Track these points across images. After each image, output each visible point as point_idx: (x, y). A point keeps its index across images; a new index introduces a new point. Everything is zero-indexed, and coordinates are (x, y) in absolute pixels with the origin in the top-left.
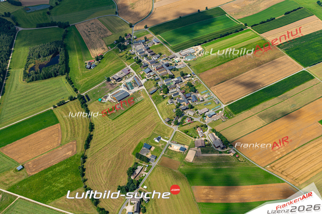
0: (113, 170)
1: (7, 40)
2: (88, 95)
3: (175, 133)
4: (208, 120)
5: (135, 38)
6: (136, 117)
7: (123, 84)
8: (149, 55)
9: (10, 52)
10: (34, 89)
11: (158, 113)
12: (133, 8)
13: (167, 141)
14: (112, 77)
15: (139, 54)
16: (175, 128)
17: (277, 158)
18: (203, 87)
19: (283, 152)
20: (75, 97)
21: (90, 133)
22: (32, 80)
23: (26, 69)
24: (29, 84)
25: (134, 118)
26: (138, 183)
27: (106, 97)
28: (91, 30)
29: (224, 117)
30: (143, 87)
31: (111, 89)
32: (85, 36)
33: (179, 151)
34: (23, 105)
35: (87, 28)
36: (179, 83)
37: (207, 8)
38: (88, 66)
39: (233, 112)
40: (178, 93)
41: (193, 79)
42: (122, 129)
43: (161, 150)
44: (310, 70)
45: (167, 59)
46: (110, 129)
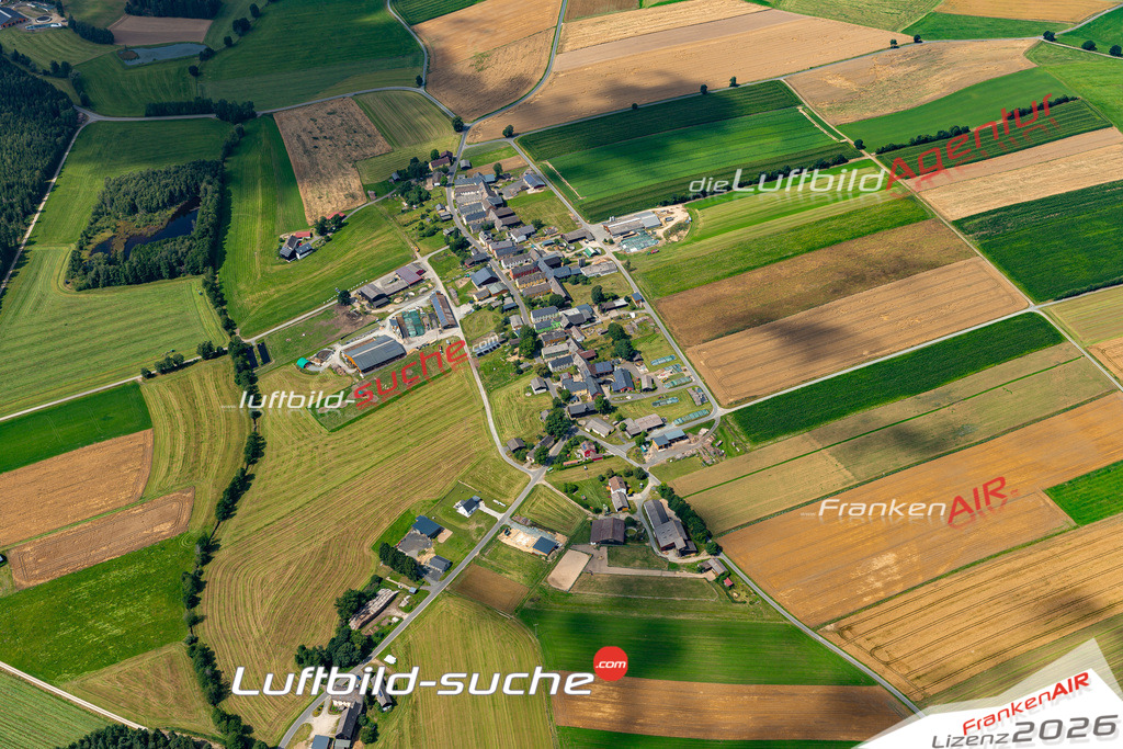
0: (296, 596)
1: (41, 150)
2: (268, 345)
3: (533, 491)
4: (653, 456)
5: (465, 168)
6: (412, 428)
7: (390, 317)
9: (42, 189)
10: (94, 314)
11: (490, 420)
12: (482, 69)
13: (499, 516)
14: (359, 290)
15: (465, 222)
16: (536, 475)
17: (867, 600)
18: (662, 344)
19: (895, 583)
20: (220, 349)
21: (244, 472)
22: (95, 285)
23: (81, 248)
24: (83, 296)
25: (404, 432)
26: (369, 646)
27: (323, 356)
28: (324, 134)
29: (712, 450)
30: (457, 332)
31: (347, 329)
32: (301, 150)
33: (531, 550)
34: (47, 361)
35: (310, 125)
36: (583, 326)
37: (734, 79)
38: (287, 250)
39: (749, 434)
40: (569, 360)
41: (633, 315)
42: (355, 465)
43: (473, 544)
44: (1054, 312)
45: (557, 242)
46: (317, 461)
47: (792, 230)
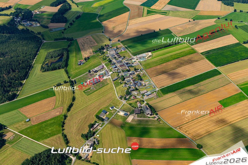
0: (81, 125)
1: (36, 47)
2: (76, 80)
3: (123, 105)
4: (145, 98)
5: (111, 47)
6: (102, 94)
7: (98, 75)
8: (117, 57)
9: (36, 54)
10: (45, 76)
11: (116, 92)
12: (114, 29)
13: (117, 109)
14: (92, 70)
15: (111, 57)
16: (124, 102)
17: (185, 122)
18: (147, 78)
19: (190, 119)
20: (67, 81)
21: (72, 103)
22: (45, 71)
23: (43, 65)
24: (43, 73)
25: (100, 95)
26: (94, 133)
27: (86, 82)
28: (86, 42)
29: (156, 96)
30: (110, 77)
31: (90, 77)
32: (82, 46)
33: (123, 115)
34: (37, 85)
35: (83, 41)
36: (132, 75)
37: (160, 29)
38: (79, 63)
39: (163, 93)
40: (130, 81)
41: (141, 72)
42: (91, 101)
43: (113, 115)
44: (219, 69)
45: (128, 60)
46: (85, 101)
47: (171, 56)
